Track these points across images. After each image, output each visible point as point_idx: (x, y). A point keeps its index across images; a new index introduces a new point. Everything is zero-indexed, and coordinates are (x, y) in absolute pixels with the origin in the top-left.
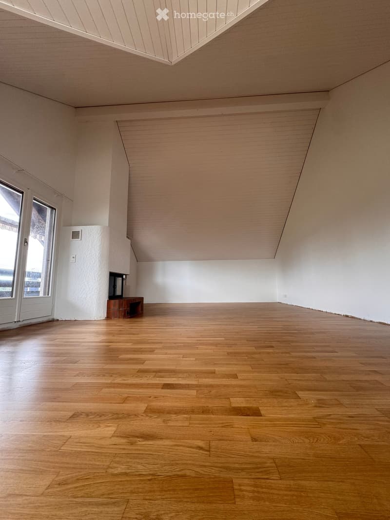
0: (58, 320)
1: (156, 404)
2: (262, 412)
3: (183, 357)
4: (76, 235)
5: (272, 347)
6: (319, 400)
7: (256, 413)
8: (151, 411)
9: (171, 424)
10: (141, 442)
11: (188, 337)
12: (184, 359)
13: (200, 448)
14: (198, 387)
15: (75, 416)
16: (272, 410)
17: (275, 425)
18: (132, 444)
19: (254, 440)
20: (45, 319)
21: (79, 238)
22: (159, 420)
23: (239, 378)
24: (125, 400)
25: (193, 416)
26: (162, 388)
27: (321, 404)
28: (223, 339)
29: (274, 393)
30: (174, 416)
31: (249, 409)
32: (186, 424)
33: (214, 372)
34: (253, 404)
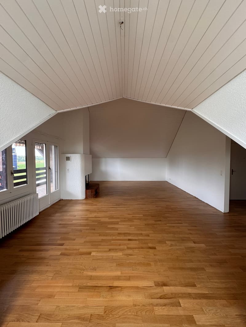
0: (63, 199)
1: (129, 246)
2: (156, 248)
3: (130, 227)
4: (68, 159)
5: (160, 220)
6: (171, 244)
7: (154, 248)
8: (128, 248)
9: (135, 252)
10: (130, 256)
11: (128, 214)
12: (131, 227)
13: (143, 257)
14: (138, 240)
15: (110, 250)
16: (159, 247)
17: (159, 252)
18: (128, 257)
19: (154, 255)
20: (58, 200)
21: (69, 160)
22: (131, 251)
23: (150, 236)
24: (120, 245)
25: (140, 249)
26: (128, 241)
27: (171, 245)
28: (142, 215)
29: (160, 242)
30: (135, 250)
31: (153, 247)
32: (138, 252)
33: (142, 234)
34: (154, 246)
